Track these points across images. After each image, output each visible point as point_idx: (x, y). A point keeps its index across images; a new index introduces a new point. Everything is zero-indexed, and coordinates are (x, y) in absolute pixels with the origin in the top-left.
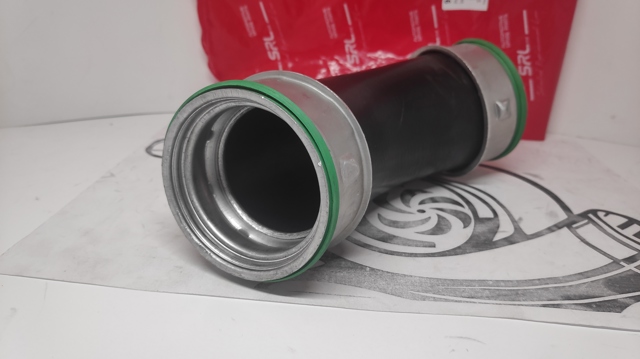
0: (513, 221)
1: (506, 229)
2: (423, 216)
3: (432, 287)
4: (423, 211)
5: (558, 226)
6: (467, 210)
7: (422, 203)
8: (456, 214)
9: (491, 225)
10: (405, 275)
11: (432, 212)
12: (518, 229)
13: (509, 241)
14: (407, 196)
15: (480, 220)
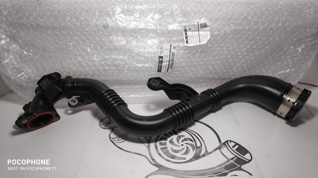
0: (206, 147)
1: (203, 152)
2: (182, 147)
3: (184, 173)
4: (182, 145)
5: (217, 149)
6: (194, 144)
7: (182, 141)
8: (191, 145)
9: (199, 149)
11: (185, 146)
12: (206, 150)
13: (204, 156)
14: (178, 139)
15: (197, 148)
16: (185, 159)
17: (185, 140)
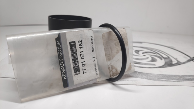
0: (175, 59)
1: (174, 62)
3: (163, 77)
4: (145, 56)
5: (189, 61)
6: (158, 55)
7: (143, 53)
8: (156, 56)
9: (168, 59)
10: (151, 74)
11: (149, 56)
12: (178, 61)
13: (178, 64)
14: (137, 52)
15: (165, 58)
16: (155, 65)
17: (146, 52)
